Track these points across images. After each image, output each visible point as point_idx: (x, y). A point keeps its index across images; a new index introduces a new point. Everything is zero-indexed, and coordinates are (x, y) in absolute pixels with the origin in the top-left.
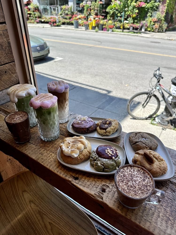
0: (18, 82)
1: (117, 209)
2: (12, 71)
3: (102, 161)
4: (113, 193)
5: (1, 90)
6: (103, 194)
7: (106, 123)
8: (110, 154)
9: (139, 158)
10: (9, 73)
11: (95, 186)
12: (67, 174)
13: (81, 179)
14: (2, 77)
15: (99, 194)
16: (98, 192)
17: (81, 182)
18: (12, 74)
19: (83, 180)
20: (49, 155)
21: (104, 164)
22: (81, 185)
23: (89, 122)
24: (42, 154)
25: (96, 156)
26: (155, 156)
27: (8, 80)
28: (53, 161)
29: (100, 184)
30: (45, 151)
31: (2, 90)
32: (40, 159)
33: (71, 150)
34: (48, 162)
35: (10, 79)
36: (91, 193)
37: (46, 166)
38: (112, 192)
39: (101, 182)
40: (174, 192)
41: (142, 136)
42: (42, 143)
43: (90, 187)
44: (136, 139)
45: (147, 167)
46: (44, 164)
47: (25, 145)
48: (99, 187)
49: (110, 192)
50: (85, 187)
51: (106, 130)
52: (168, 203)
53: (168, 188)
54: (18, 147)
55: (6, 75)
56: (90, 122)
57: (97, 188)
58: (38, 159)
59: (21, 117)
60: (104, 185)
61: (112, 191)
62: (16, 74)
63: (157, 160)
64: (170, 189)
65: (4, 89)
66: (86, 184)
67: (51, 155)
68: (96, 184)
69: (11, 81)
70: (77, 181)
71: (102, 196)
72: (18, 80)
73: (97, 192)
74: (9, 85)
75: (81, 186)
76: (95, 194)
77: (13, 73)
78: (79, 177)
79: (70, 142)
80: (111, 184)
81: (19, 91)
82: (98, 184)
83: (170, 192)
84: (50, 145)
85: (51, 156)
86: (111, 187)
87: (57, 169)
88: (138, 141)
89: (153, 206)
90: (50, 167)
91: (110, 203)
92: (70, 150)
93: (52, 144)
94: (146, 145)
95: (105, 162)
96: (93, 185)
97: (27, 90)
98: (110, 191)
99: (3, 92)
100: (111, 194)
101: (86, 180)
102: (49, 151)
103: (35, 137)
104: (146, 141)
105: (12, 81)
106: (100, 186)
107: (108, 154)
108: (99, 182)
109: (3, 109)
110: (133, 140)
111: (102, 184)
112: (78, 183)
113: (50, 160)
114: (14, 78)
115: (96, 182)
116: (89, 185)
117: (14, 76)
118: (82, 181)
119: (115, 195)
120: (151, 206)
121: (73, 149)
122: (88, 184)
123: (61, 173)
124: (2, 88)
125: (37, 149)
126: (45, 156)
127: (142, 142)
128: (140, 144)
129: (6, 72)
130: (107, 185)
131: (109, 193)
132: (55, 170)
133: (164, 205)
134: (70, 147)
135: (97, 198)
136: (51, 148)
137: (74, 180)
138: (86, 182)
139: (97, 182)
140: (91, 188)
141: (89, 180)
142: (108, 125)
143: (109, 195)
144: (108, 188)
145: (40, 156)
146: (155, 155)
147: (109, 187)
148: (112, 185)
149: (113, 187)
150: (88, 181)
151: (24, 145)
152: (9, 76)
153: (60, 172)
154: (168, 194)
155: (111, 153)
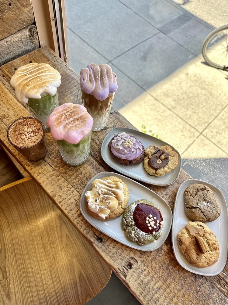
0: (33, 21)
1: (139, 295)
2: (23, 2)
3: (138, 233)
4: (140, 272)
5: (4, 37)
6: (128, 271)
7: (160, 156)
8: (151, 226)
9: (188, 242)
10: (17, 6)
11: (120, 257)
12: (89, 230)
13: (105, 242)
14: (4, 15)
15: (123, 269)
16: (123, 267)
17: (105, 247)
18: (22, 8)
19: (108, 244)
20: (70, 192)
21: (139, 237)
22: (104, 251)
23: (135, 151)
24: (60, 188)
25: (131, 222)
26: (209, 242)
27: (15, 19)
28: (74, 204)
29: (127, 256)
30: (66, 183)
31: (6, 38)
32: (57, 196)
33: (100, 206)
34: (68, 204)
35: (18, 17)
36: (114, 267)
37: (64, 210)
38: (140, 270)
39: (129, 253)
40: (213, 287)
41: (204, 198)
42: (63, 167)
43: (114, 257)
44: (194, 202)
45: (192, 258)
46: (62, 205)
47: (38, 165)
48: (125, 260)
49: (137, 270)
50: (108, 255)
51: (156, 171)
52: (200, 301)
53: (207, 280)
54: (29, 166)
55: (11, 10)
56: (138, 150)
57: (123, 260)
58: (55, 195)
59: (33, 132)
60: (132, 258)
61: (139, 268)
62: (29, 8)
63: (210, 247)
64: (209, 283)
65: (9, 35)
66: (110, 251)
67: (73, 192)
68: (123, 254)
69: (20, 21)
70: (100, 245)
71: (126, 273)
72: (33, 18)
73: (121, 267)
74: (17, 29)
75: (104, 253)
76: (118, 268)
77: (23, 6)
78: (104, 239)
79: (100, 192)
80: (141, 259)
81: (31, 89)
82: (125, 254)
83: (207, 287)
84: (74, 172)
85: (72, 194)
86: (139, 263)
87: (77, 218)
88: (196, 207)
89: (181, 300)
90: (68, 213)
91: (133, 285)
92: (98, 207)
93: (76, 172)
94: (204, 215)
95: (141, 236)
96: (118, 255)
97: (45, 87)
98: (138, 268)
99: (7, 41)
100: (137, 273)
101: (111, 245)
102: (71, 184)
103: (53, 152)
104: (207, 209)
105: (22, 20)
106: (126, 258)
107: (149, 225)
108: (127, 252)
109: (7, 73)
110: (189, 202)
111: (130, 256)
112: (100, 248)
113: (69, 201)
114: (25, 15)
115: (123, 252)
116: (113, 254)
117: (26, 11)
118: (106, 245)
119: (141, 275)
120: (179, 300)
121: (102, 207)
122: (113, 252)
123: (82, 227)
124: (5, 35)
125: (54, 177)
126: (64, 192)
127: (201, 210)
128: (196, 212)
129: (10, 5)
130: (136, 258)
131: (135, 271)
132: (75, 220)
133: (194, 303)
134: (99, 200)
135: (120, 274)
136: (74, 179)
137: (96, 242)
138: (111, 249)
139: (125, 251)
140: (116, 259)
141: (115, 247)
142: (162, 160)
143: (135, 274)
144: (136, 264)
145: (57, 191)
146: (209, 240)
147: (138, 262)
148: (141, 261)
149: (143, 264)
150: (113, 248)
151: (37, 163)
152: (16, 12)
153: (81, 224)
154: (204, 289)
155: (153, 226)
